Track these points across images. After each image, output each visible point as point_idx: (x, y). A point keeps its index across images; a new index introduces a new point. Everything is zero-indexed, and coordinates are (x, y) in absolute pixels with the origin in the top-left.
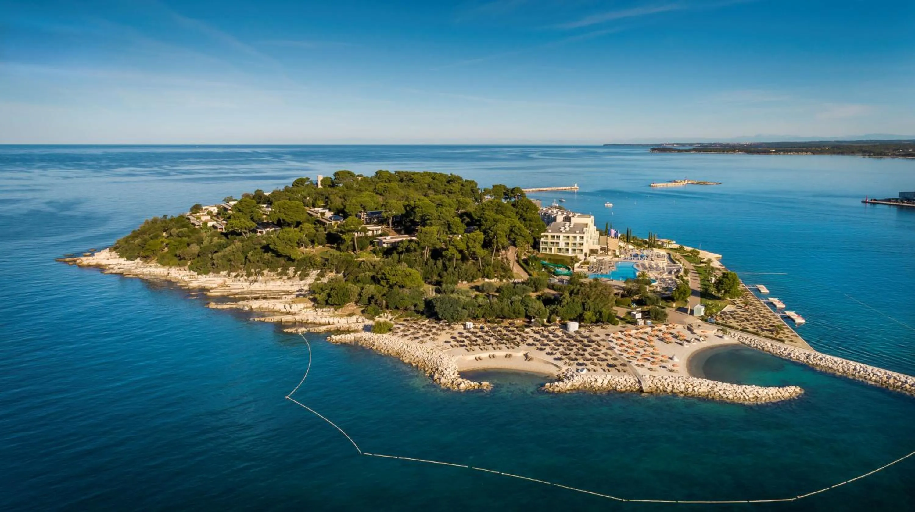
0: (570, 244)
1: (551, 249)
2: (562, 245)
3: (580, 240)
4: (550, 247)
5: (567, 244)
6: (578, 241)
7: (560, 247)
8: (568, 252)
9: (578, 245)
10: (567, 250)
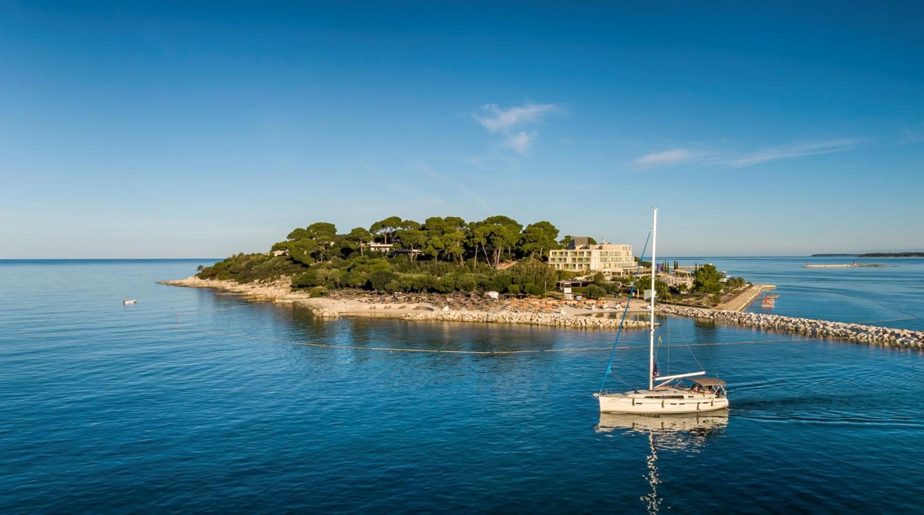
0: (577, 260)
1: (558, 265)
2: (569, 261)
3: (587, 256)
4: (558, 263)
5: (574, 259)
6: (585, 255)
7: (568, 263)
8: (575, 268)
9: (584, 260)
10: (574, 265)
